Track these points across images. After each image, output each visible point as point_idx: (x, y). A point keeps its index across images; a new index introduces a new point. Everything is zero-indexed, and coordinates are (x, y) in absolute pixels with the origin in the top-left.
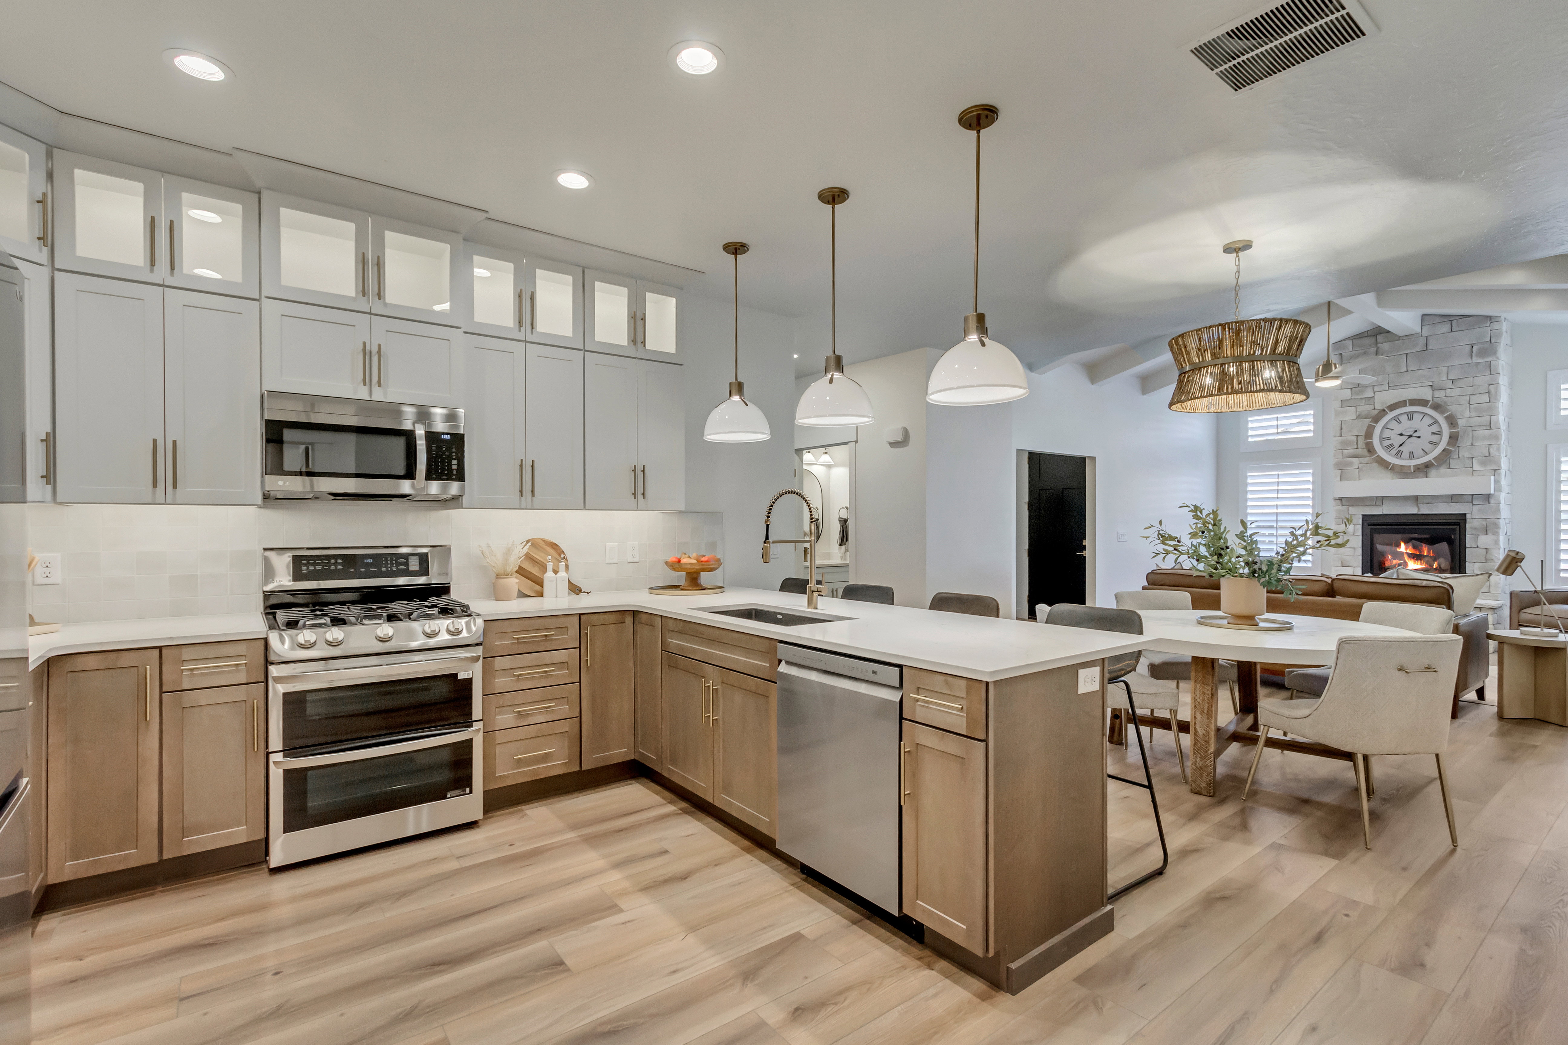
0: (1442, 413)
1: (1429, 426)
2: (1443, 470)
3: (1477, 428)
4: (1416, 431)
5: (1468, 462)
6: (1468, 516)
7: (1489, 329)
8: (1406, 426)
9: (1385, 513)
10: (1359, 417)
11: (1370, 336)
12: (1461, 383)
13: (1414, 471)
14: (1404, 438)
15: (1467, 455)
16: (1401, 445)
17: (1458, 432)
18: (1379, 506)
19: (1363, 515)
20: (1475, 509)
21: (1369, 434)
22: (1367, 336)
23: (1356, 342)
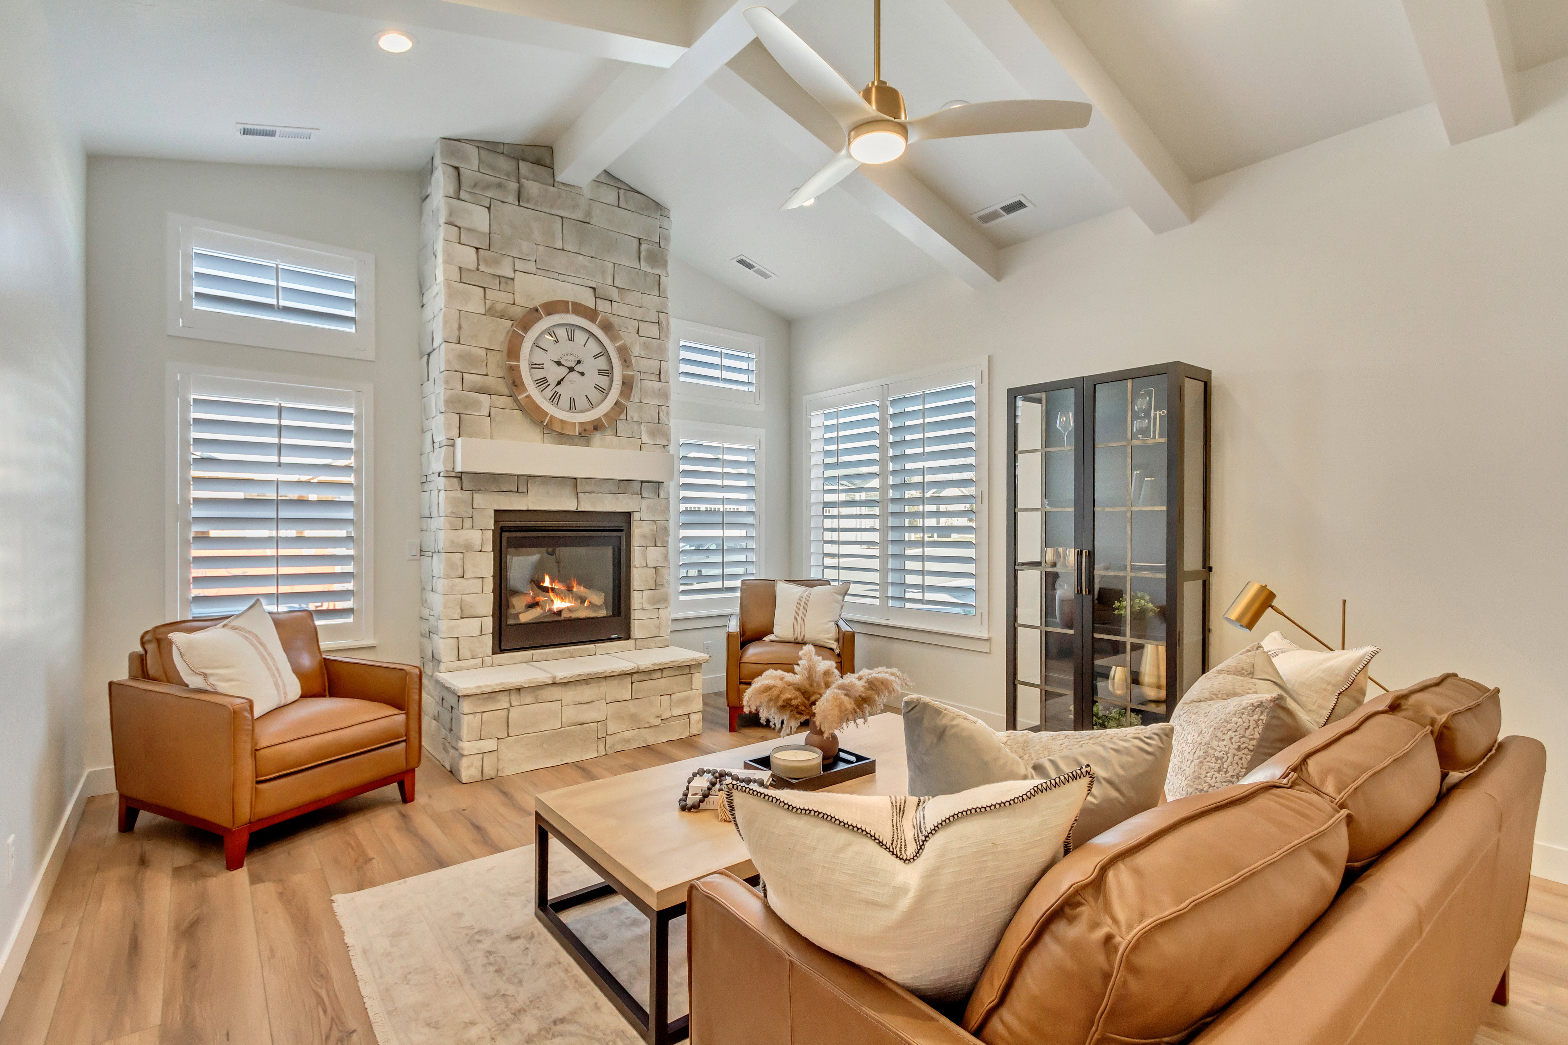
0: (614, 338)
1: (596, 357)
2: (608, 438)
3: (646, 376)
4: (579, 362)
5: (636, 427)
6: (636, 517)
7: (658, 223)
8: (564, 350)
9: (532, 508)
10: (491, 312)
11: (508, 156)
12: (631, 297)
13: (580, 434)
14: (563, 371)
15: (636, 418)
16: (559, 383)
17: (632, 377)
18: (522, 494)
19: (496, 512)
20: (645, 503)
21: (513, 352)
22: (503, 153)
23: (487, 157)
